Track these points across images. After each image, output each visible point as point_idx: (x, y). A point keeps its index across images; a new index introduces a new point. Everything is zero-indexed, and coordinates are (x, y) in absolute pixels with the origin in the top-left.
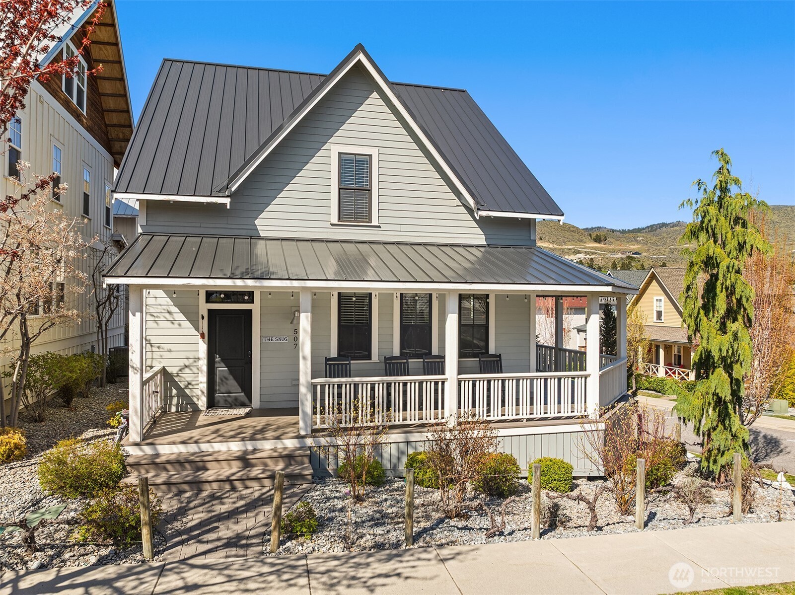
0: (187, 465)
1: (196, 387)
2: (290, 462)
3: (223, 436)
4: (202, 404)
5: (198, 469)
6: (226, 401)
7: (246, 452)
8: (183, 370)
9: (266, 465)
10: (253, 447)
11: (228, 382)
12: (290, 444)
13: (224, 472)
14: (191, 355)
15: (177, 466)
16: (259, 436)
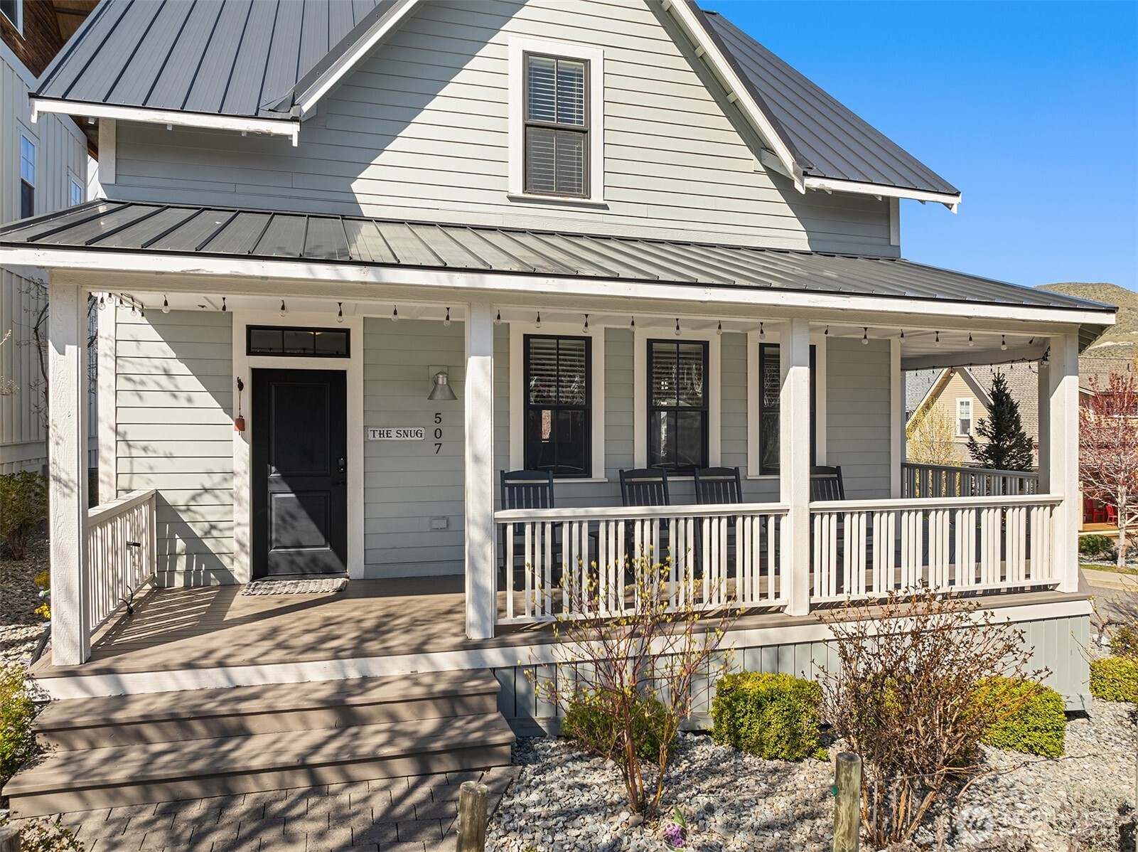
0: (198, 726)
1: (228, 533)
2: (453, 708)
3: (286, 648)
4: (241, 571)
5: (225, 735)
6: (292, 563)
7: (344, 688)
8: (198, 499)
9: (394, 718)
10: (360, 672)
11: (296, 524)
12: (449, 662)
13: (293, 741)
14: (216, 465)
15: (171, 728)
16: (373, 646)
